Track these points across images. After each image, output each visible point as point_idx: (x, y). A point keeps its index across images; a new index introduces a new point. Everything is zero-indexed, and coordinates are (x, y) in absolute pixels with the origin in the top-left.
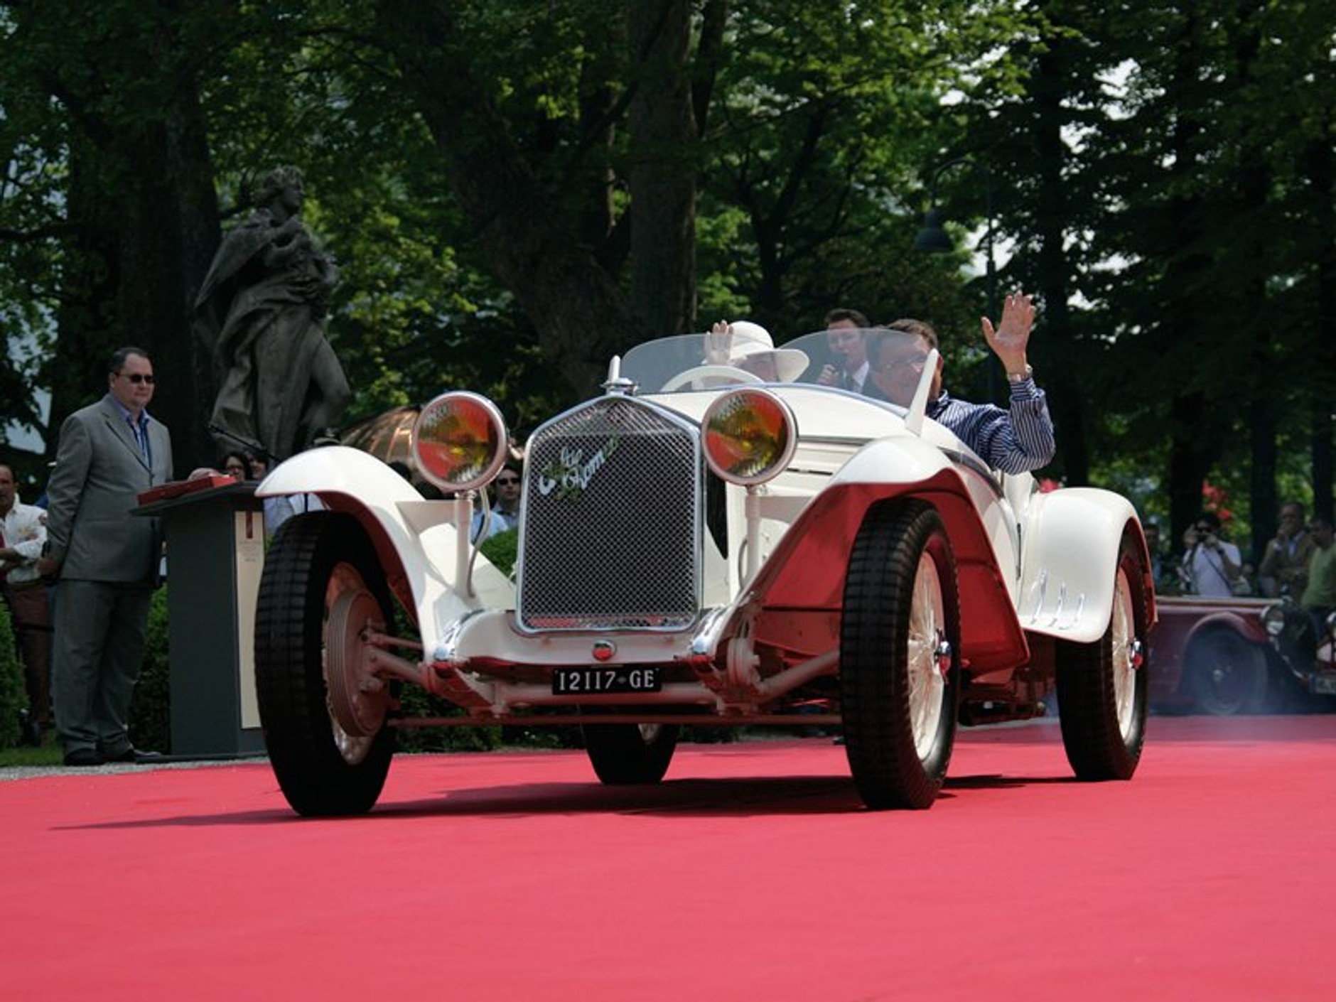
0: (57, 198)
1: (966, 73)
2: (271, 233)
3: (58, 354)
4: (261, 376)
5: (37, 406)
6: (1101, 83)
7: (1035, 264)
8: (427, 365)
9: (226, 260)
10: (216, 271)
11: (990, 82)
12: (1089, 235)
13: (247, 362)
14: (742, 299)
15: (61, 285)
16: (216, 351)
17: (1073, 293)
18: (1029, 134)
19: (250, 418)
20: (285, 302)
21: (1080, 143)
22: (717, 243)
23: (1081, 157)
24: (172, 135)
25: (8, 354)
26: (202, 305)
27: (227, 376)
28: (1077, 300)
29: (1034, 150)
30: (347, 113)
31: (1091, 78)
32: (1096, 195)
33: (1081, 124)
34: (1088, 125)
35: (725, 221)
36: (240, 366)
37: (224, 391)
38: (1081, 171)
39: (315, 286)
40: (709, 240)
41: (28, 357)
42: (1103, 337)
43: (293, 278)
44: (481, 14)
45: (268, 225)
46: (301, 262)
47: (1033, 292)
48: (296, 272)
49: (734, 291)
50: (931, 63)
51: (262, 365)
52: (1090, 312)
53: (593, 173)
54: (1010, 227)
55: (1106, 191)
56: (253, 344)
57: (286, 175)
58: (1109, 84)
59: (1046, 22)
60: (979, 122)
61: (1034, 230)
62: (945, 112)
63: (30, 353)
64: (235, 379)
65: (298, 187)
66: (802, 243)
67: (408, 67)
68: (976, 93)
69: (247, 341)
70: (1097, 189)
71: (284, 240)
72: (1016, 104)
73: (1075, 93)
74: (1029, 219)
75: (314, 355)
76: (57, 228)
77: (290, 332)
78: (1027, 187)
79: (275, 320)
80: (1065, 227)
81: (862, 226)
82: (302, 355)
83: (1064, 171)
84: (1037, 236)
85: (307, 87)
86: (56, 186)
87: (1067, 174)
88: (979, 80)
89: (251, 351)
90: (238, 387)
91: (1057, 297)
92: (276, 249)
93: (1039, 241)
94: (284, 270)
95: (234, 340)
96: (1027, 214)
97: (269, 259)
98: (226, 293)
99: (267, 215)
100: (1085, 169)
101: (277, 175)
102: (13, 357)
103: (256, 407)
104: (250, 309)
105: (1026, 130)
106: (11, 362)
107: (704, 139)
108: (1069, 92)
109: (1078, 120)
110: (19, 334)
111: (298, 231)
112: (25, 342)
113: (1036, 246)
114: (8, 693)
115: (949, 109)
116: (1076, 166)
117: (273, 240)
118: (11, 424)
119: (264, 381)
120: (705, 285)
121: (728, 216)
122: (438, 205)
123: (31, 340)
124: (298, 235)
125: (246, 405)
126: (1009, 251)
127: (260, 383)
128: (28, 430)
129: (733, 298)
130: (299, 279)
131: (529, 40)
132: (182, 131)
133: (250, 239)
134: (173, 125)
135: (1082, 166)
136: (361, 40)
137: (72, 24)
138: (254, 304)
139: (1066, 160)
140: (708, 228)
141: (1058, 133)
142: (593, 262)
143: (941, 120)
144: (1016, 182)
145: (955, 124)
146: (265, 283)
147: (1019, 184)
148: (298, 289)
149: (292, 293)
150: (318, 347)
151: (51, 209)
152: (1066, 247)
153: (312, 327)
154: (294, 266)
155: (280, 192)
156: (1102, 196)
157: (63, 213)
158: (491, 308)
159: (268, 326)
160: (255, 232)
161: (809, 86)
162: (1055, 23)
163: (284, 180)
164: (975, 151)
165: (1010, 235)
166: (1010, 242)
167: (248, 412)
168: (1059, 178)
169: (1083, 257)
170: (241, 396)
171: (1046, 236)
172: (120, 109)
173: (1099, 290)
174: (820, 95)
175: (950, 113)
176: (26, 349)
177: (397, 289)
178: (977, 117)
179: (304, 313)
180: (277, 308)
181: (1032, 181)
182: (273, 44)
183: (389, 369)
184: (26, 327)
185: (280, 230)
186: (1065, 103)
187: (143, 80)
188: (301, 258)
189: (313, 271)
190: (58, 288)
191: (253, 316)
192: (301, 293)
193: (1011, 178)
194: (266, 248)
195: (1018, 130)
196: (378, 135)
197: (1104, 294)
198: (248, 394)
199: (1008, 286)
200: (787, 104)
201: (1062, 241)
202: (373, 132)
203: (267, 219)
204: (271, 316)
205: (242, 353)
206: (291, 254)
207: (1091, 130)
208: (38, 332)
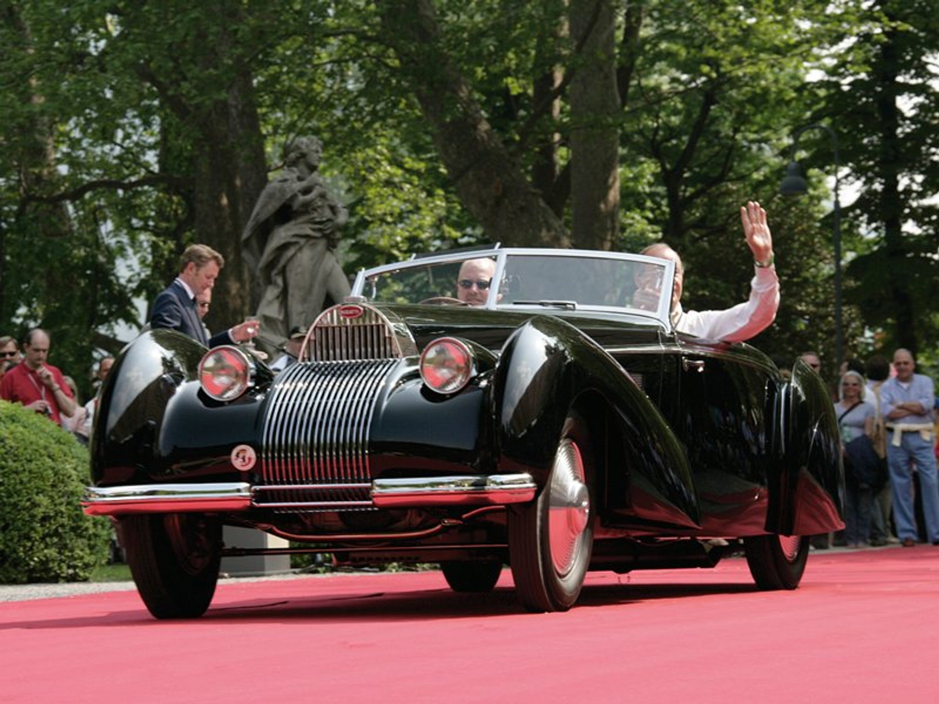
0: (151, 157)
1: (827, 56)
2: (298, 186)
3: (153, 271)
4: (291, 291)
5: (137, 309)
6: (927, 63)
7: (877, 201)
8: (422, 278)
9: (264, 206)
10: (258, 214)
11: (843, 64)
12: (919, 178)
13: (280, 281)
14: (656, 228)
15: (153, 221)
16: (258, 273)
17: (905, 222)
18: (873, 102)
19: (282, 322)
20: (307, 237)
21: (913, 108)
22: (637, 187)
23: (913, 120)
24: (233, 111)
25: (115, 271)
26: (248, 239)
27: (265, 290)
28: (910, 227)
29: (877, 115)
30: (361, 93)
31: (920, 60)
32: (924, 148)
33: (912, 95)
34: (918, 95)
35: (643, 170)
36: (275, 284)
37: (264, 302)
38: (913, 130)
39: (330, 225)
40: (631, 184)
41: (131, 273)
42: (929, 255)
43: (313, 218)
44: (459, 17)
45: (295, 180)
46: (319, 207)
47: (875, 221)
48: (315, 215)
49: (651, 222)
50: (797, 51)
51: (292, 282)
52: (920, 236)
53: (542, 137)
54: (858, 172)
55: (932, 145)
56: (284, 267)
57: (309, 142)
58: (934, 64)
59: (885, 19)
60: (833, 95)
61: (877, 175)
62: (809, 87)
63: (133, 270)
64: (271, 293)
65: (317, 152)
66: (699, 186)
67: (405, 59)
68: (832, 72)
69: (280, 266)
70: (925, 143)
71: (307, 191)
72: (862, 80)
73: (908, 71)
74: (873, 167)
75: (328, 276)
76: (151, 179)
77: (312, 259)
78: (871, 142)
79: (300, 249)
80: (901, 172)
81: (747, 173)
82: (320, 277)
83: (899, 130)
84: (879, 179)
85: (331, 75)
86: (151, 147)
87: (902, 133)
88: (835, 62)
89: (283, 272)
90: (274, 299)
91: (893, 225)
92: (301, 198)
93: (881, 184)
94: (306, 212)
95: (271, 265)
96: (871, 163)
97: (296, 206)
98: (264, 231)
99: (294, 172)
100: (916, 129)
101: (302, 143)
102: (119, 274)
103: (287, 315)
104: (283, 241)
105: (871, 100)
106: (117, 278)
107: (627, 109)
108: (903, 71)
109: (910, 92)
110: (124, 256)
111: (317, 184)
112: (129, 262)
113: (878, 186)
114: (99, 527)
115: (812, 85)
116: (909, 127)
117: (299, 191)
118: (117, 323)
119: (292, 296)
120: (628, 218)
121: (645, 165)
122: (430, 159)
123: (134, 261)
124: (317, 187)
125: (280, 312)
126: (858, 191)
127: (290, 298)
128: (130, 327)
129: (649, 228)
130: (317, 220)
131: (494, 38)
132: (240, 107)
133: (282, 191)
134: (234, 103)
135: (913, 127)
136: (370, 40)
137: (159, 29)
138: (285, 238)
139: (901, 122)
140: (631, 175)
141: (894, 102)
142: (542, 203)
143: (806, 93)
144: (863, 138)
145: (816, 95)
146: (293, 222)
147: (865, 141)
148: (317, 226)
149: (314, 230)
150: (332, 269)
151: (146, 166)
152: (901, 188)
153: (328, 254)
154: (315, 209)
155: (303, 155)
156: (928, 149)
157: (156, 168)
158: (470, 236)
159: (294, 255)
160: (286, 185)
161: (706, 69)
162: (892, 18)
163: (307, 146)
164: (831, 115)
165: (858, 179)
166: (859, 184)
167: (281, 317)
168: (896, 136)
169: (914, 195)
170: (276, 305)
171: (886, 179)
172: (194, 92)
173: (927, 219)
174: (714, 75)
175: (812, 88)
176: (129, 267)
177: (401, 222)
178: (832, 91)
179: (322, 244)
180: (302, 241)
181: (875, 138)
182: (306, 42)
183: (394, 281)
184: (130, 251)
185: (304, 184)
186: (900, 79)
187: (212, 70)
188: (320, 203)
189: (328, 213)
190: (151, 223)
191: (285, 247)
192: (320, 230)
193: (859, 136)
194: (294, 197)
195: (864, 99)
196: (382, 109)
197: (930, 223)
198: (281, 303)
199: (856, 217)
200: (690, 82)
201: (897, 183)
202: (378, 108)
203: (295, 176)
204: (297, 247)
205: (277, 274)
206: (312, 200)
207: (921, 99)
208: (139, 255)
